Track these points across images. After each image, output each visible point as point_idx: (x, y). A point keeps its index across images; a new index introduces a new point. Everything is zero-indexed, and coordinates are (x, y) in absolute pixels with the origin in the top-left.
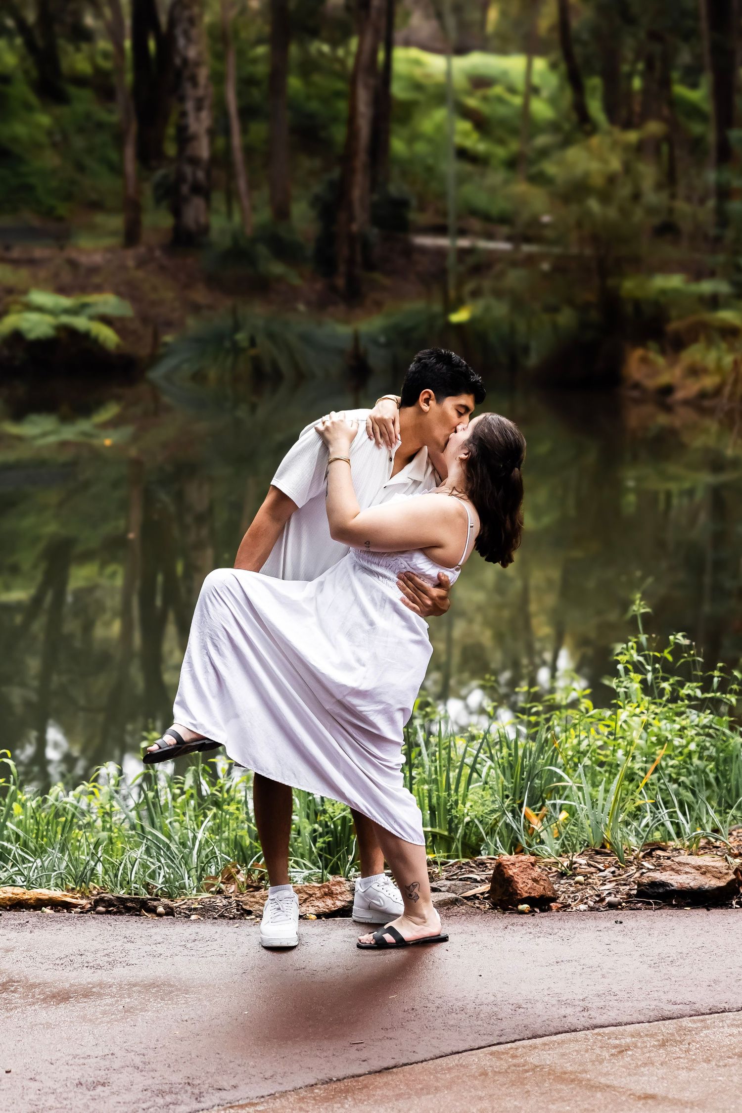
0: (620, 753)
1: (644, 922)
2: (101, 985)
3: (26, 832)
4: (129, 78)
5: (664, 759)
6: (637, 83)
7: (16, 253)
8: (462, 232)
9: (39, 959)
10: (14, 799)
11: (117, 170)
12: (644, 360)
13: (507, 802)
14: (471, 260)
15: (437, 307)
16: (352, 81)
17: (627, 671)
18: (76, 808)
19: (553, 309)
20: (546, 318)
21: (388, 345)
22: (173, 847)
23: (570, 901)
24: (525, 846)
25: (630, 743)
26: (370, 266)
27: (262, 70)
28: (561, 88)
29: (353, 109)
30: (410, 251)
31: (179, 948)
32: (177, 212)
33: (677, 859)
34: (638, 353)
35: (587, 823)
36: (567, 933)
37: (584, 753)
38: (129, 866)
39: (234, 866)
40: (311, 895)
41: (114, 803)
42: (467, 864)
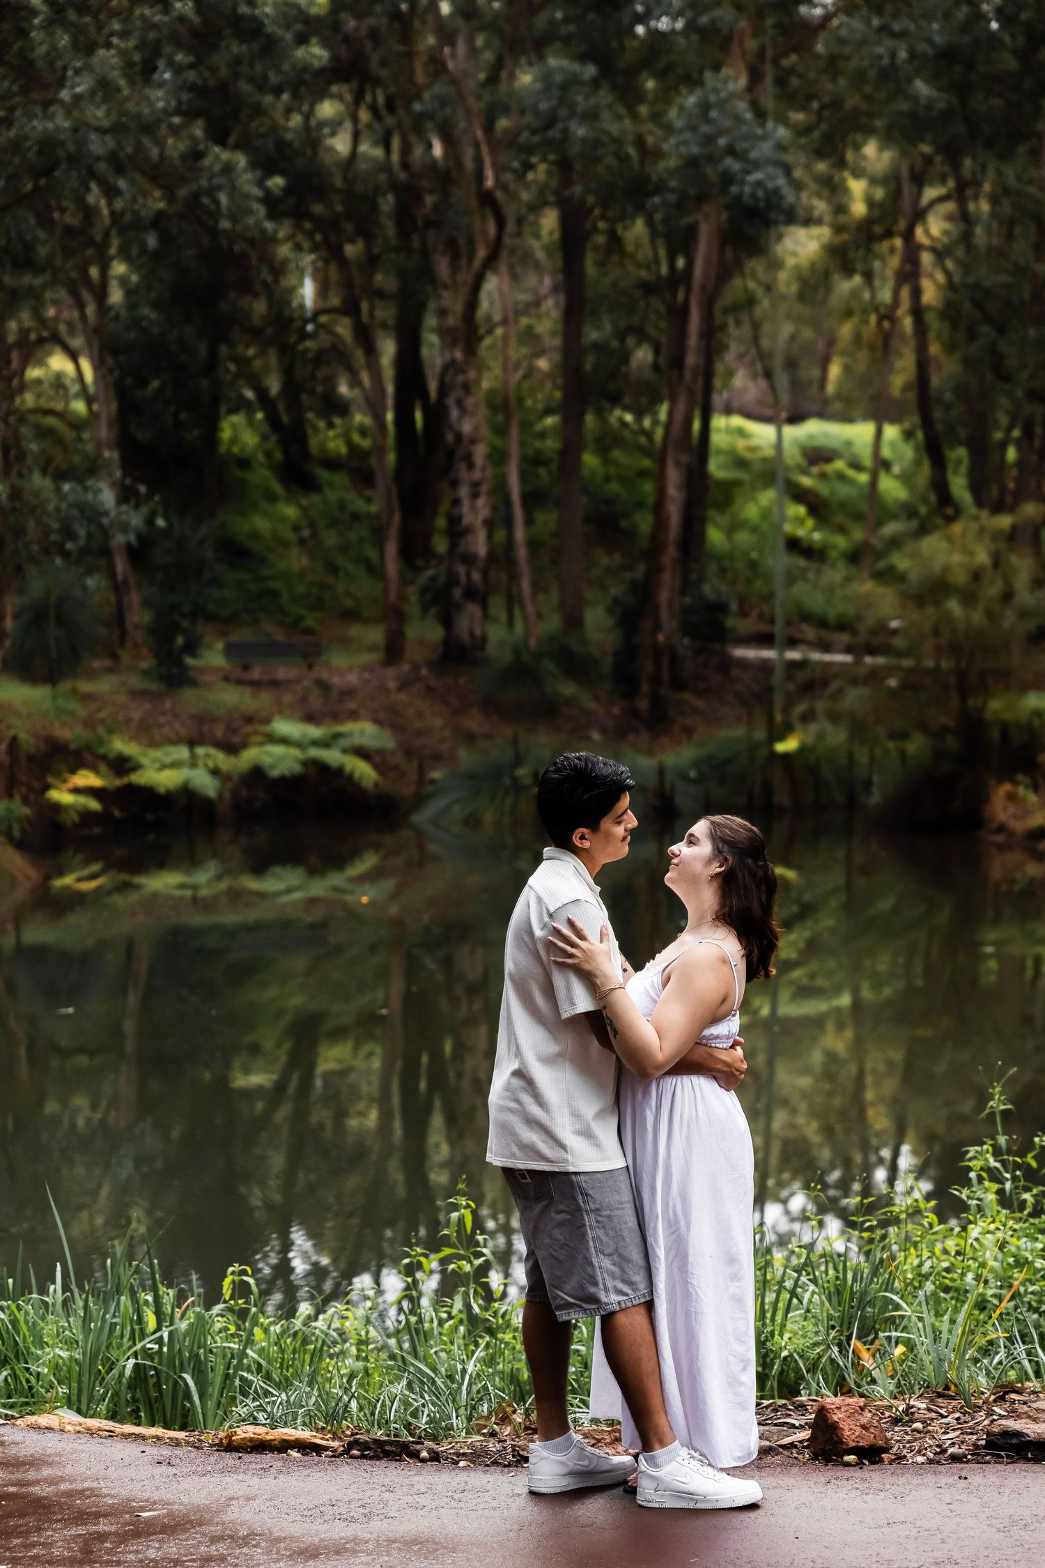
0: (970, 1276)
1: (993, 1479)
2: (356, 1540)
3: (269, 1362)
4: (391, 458)
5: (1023, 1284)
6: (1011, 454)
7: (255, 674)
8: (792, 643)
9: (284, 1509)
10: (255, 1323)
11: (376, 571)
12: (1011, 797)
13: (833, 1333)
14: (801, 676)
15: (760, 734)
16: (661, 459)
17: (980, 1179)
18: (326, 1335)
19: (903, 736)
20: (891, 745)
21: (698, 781)
22: (439, 1382)
23: (905, 1452)
24: (853, 1386)
25: (983, 1265)
26: (678, 684)
27: (551, 445)
28: (917, 462)
29: (661, 492)
30: (728, 665)
31: (445, 1500)
32: (447, 622)
33: (1034, 1405)
34: (1007, 787)
35: (927, 1359)
36: (901, 1489)
37: (926, 1277)
38: (388, 1403)
39: (510, 1405)
40: (599, 1441)
41: (371, 1329)
42: (784, 1406)
